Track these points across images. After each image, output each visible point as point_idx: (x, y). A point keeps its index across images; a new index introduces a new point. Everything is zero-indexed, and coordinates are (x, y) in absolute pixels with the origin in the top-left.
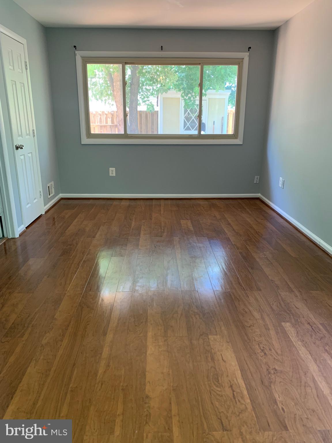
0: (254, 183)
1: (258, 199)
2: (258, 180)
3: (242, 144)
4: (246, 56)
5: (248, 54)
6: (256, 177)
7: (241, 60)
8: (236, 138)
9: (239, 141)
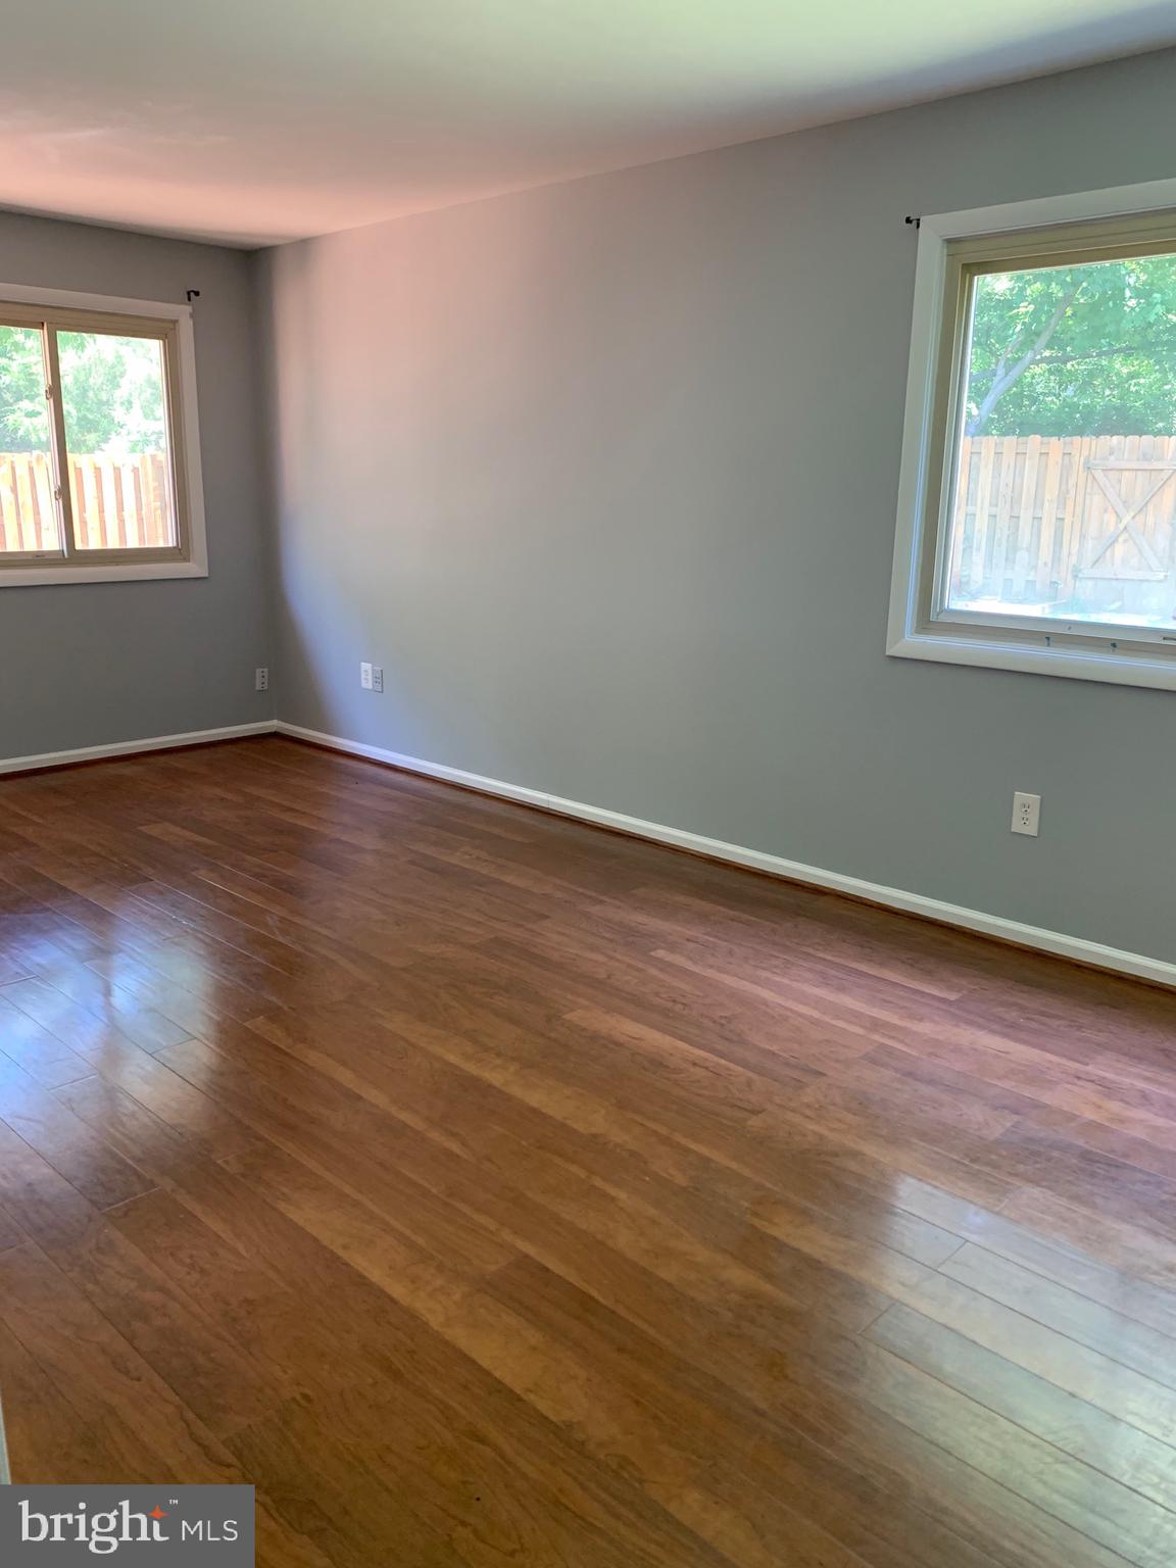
0: (257, 688)
1: (276, 735)
2: (266, 681)
3: (207, 575)
4: (182, 312)
5: (188, 309)
6: (259, 671)
7: (171, 326)
8: (186, 559)
9: (195, 568)
